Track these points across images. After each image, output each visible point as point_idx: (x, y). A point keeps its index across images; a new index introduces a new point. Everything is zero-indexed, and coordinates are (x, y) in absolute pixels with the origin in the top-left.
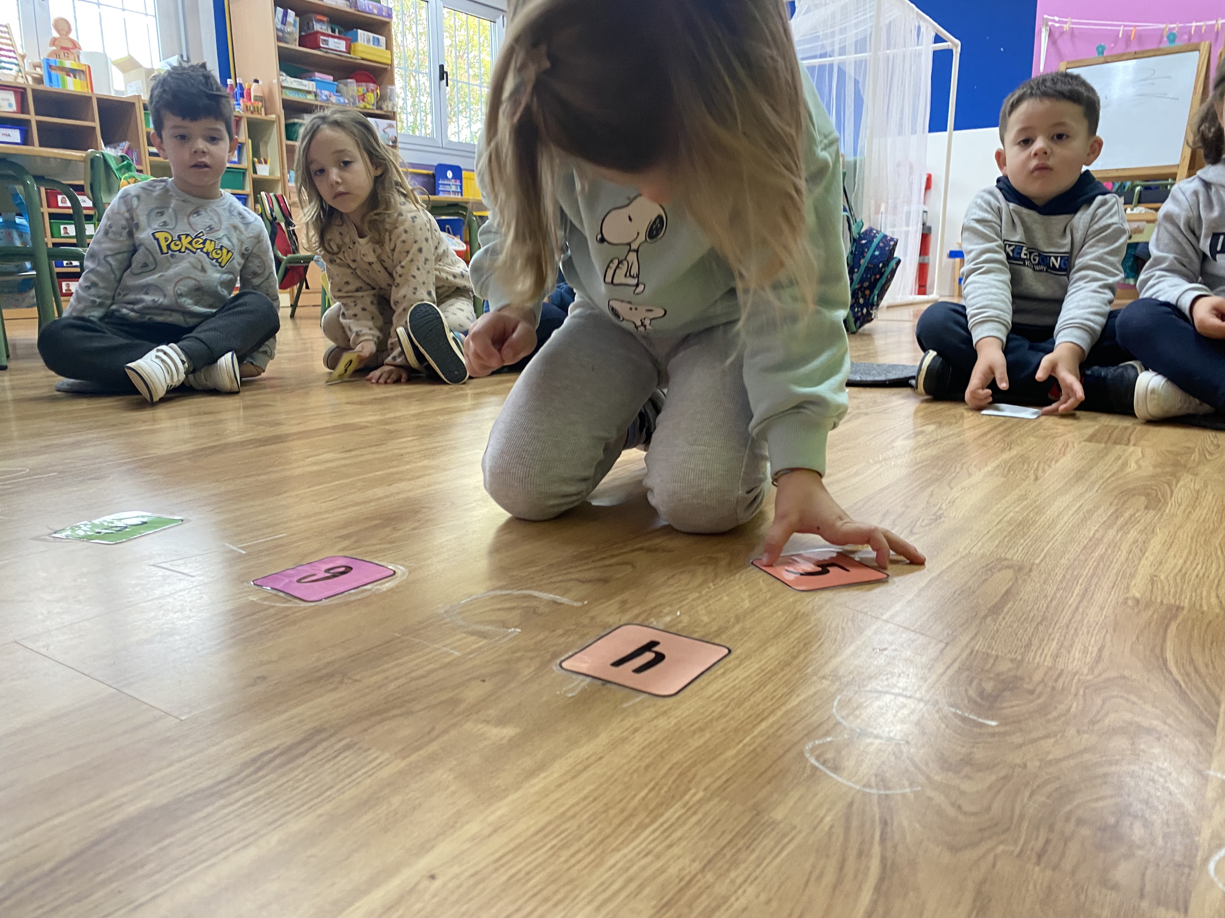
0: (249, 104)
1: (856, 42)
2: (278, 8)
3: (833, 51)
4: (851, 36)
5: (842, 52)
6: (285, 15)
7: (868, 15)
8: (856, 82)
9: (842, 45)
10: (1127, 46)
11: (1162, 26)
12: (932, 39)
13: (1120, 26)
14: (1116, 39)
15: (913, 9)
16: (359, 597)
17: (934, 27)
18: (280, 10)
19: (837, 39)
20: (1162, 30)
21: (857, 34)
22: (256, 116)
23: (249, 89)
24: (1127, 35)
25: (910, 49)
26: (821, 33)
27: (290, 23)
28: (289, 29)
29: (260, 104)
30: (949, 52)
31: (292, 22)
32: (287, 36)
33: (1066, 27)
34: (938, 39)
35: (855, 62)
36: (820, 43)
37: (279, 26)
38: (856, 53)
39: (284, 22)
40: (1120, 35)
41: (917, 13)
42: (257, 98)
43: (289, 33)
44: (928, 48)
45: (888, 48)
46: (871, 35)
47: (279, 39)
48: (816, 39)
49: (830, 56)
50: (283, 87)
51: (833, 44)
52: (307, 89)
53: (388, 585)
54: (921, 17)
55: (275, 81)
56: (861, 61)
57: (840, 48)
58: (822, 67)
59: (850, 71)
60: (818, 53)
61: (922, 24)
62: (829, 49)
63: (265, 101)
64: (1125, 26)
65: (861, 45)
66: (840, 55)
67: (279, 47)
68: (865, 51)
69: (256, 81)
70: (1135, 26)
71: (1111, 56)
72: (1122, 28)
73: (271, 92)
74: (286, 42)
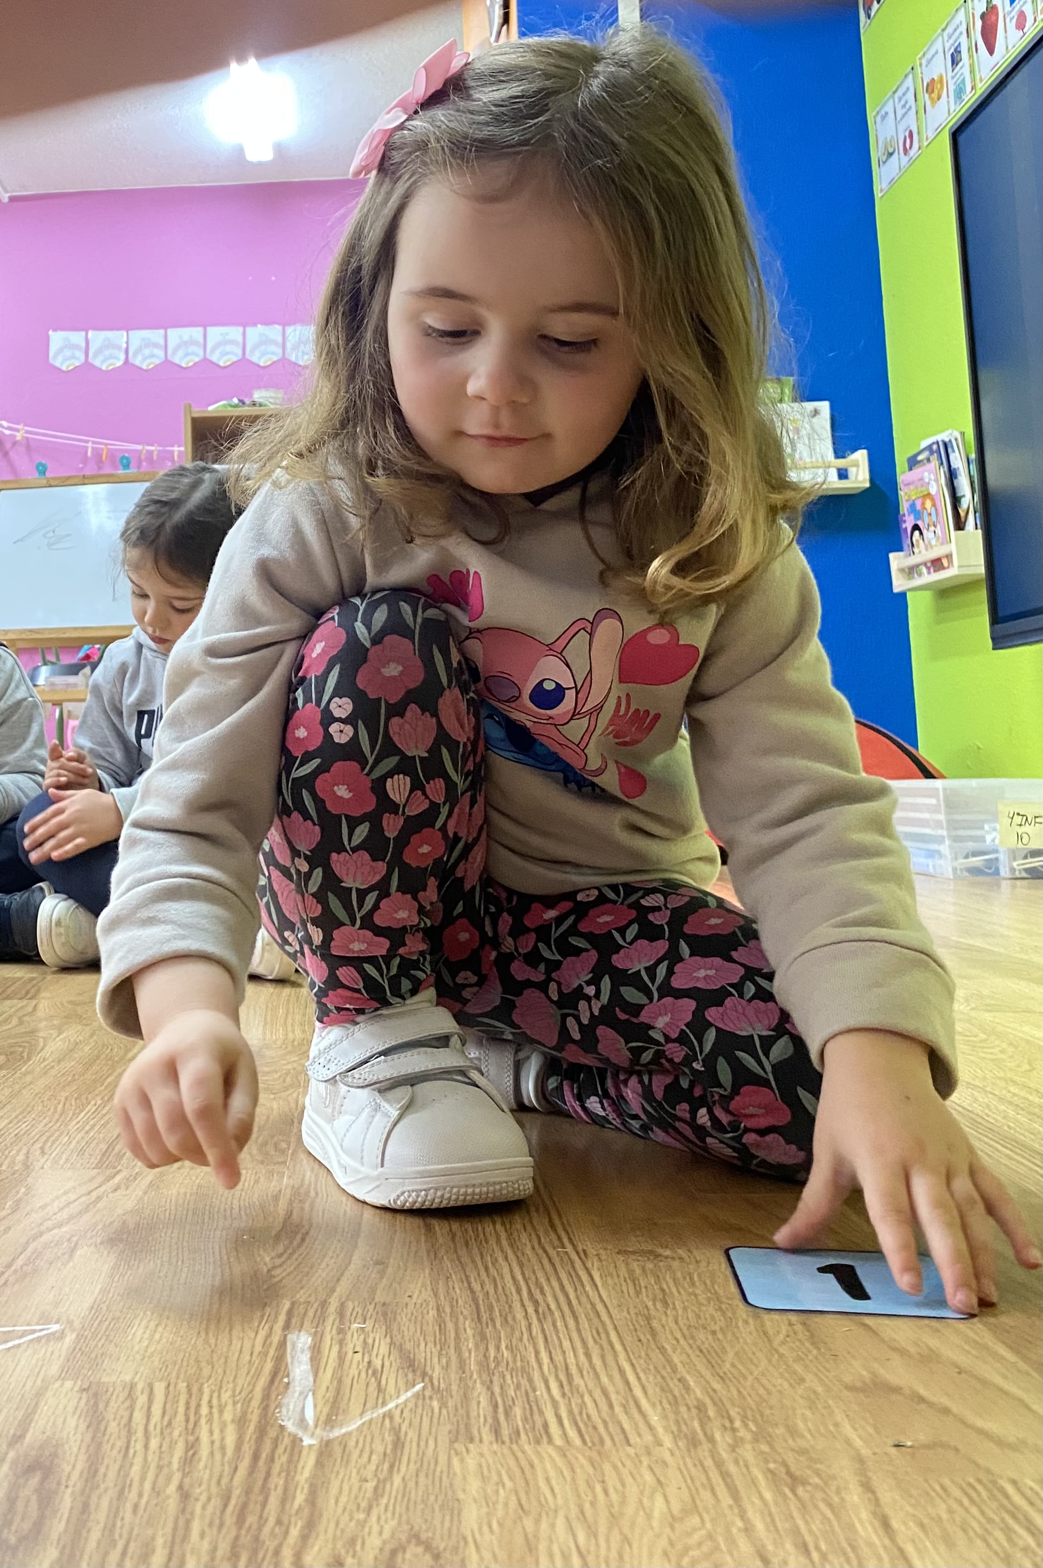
10: (100, 468)
11: (139, 447)
13: (87, 442)
14: (85, 460)
20: (140, 452)
24: (97, 454)
33: (19, 436)
40: (89, 454)
64: (94, 443)
70: (106, 444)
71: (52, 478)
72: (90, 445)
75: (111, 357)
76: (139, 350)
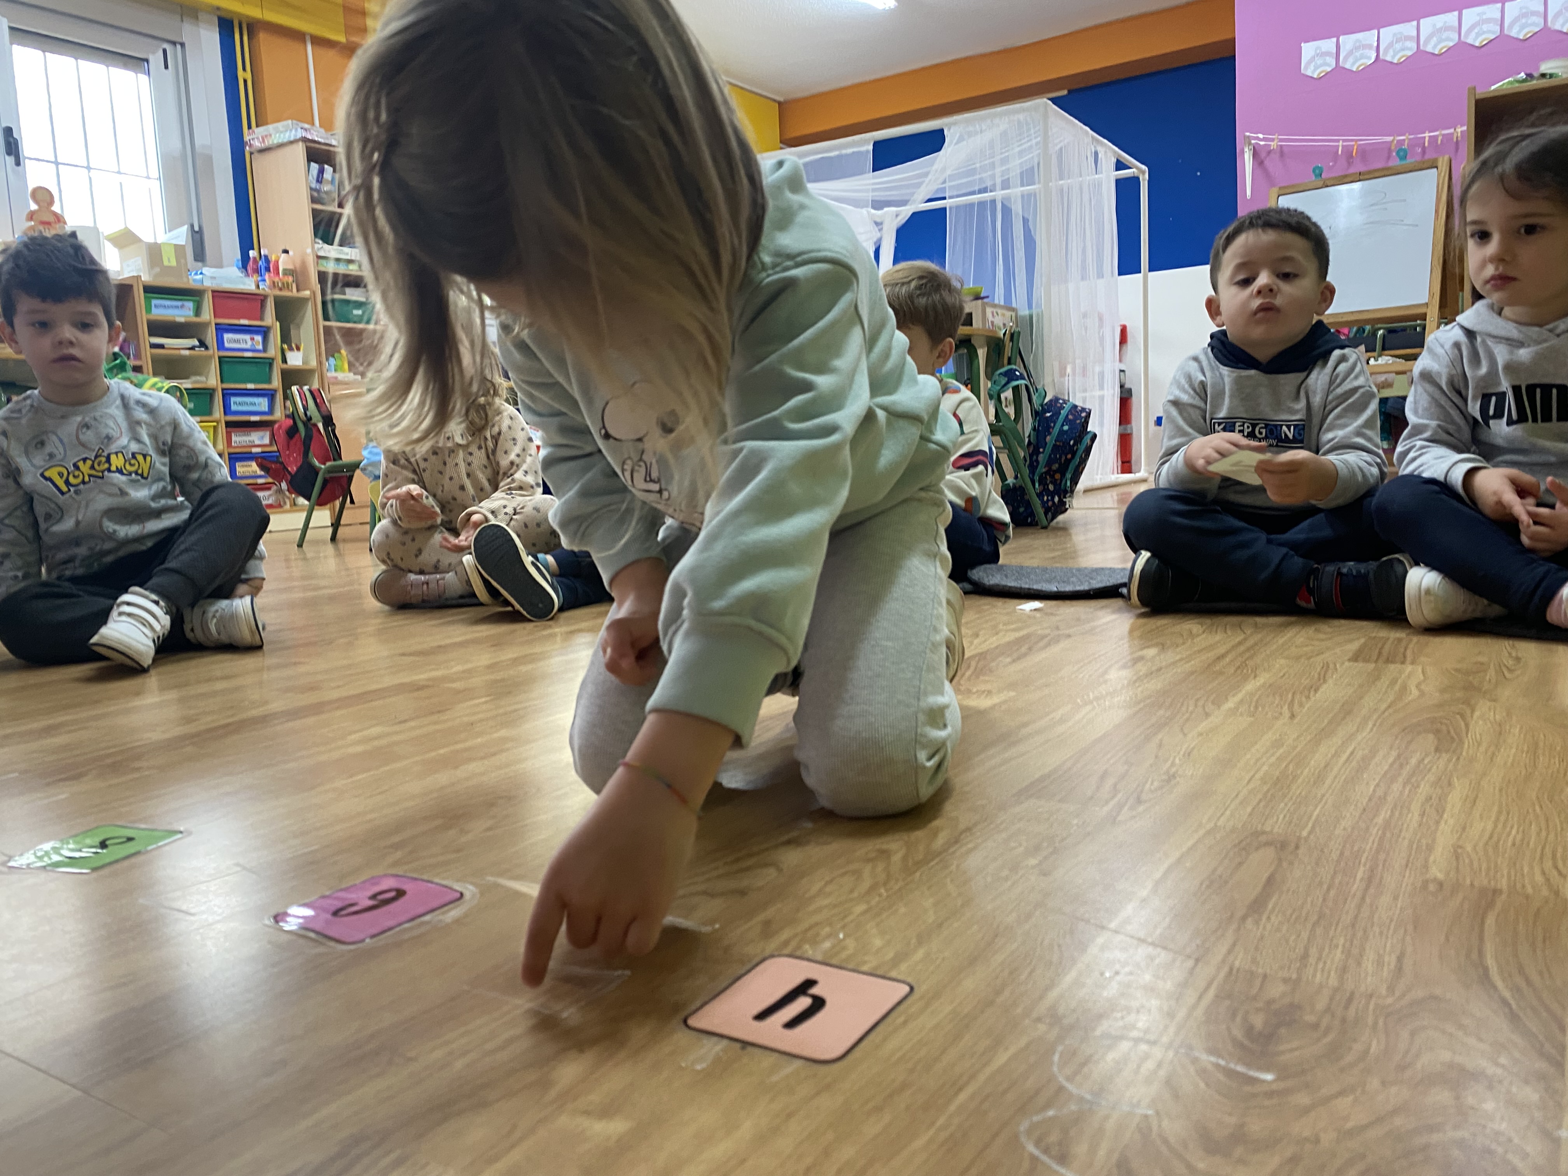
0: (276, 280)
1: (1022, 173)
2: (312, 164)
3: (994, 185)
4: (1015, 166)
5: (1006, 185)
6: (321, 171)
7: (1034, 142)
8: (1025, 221)
9: (1006, 177)
10: (1351, 166)
11: (1390, 139)
12: (1112, 166)
13: (1338, 141)
14: (1335, 156)
15: (1087, 132)
16: (415, 933)
17: (1115, 152)
18: (315, 167)
19: (998, 170)
20: (1389, 143)
21: (1021, 164)
22: (285, 293)
23: (277, 262)
24: (1348, 152)
25: (1088, 178)
26: (978, 165)
27: (327, 180)
28: (326, 188)
29: (290, 279)
30: (1135, 181)
31: (330, 179)
32: (324, 196)
33: (1274, 145)
34: (1120, 165)
35: (1023, 196)
36: (977, 177)
37: (314, 185)
38: (1022, 185)
39: (320, 179)
40: (1340, 152)
41: (1093, 137)
42: (287, 272)
43: (326, 193)
44: (1109, 177)
45: (1061, 179)
46: (1039, 164)
47: (314, 200)
48: (973, 172)
49: (991, 191)
50: (319, 257)
51: (993, 177)
52: (348, 257)
53: (453, 914)
54: (1097, 140)
55: (309, 251)
56: (1029, 195)
57: (1003, 181)
58: (982, 204)
59: (1017, 208)
60: (976, 188)
61: (1099, 149)
62: (989, 184)
63: (298, 275)
64: (1344, 141)
65: (1027, 177)
66: (1003, 189)
67: (314, 211)
68: (1033, 183)
69: (286, 252)
70: (1356, 141)
71: (1329, 179)
72: (1340, 143)
73: (304, 265)
74: (323, 204)
75: (1362, 57)
76: (1390, 45)
